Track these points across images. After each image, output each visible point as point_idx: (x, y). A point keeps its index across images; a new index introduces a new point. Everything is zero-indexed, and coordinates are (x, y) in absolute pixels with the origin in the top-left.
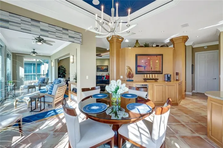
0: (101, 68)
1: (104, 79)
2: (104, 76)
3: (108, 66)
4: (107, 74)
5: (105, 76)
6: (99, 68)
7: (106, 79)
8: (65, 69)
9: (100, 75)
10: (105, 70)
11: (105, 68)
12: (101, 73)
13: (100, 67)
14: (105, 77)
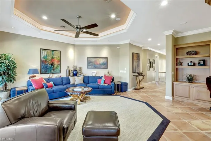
0: (95, 61)
1: (102, 83)
2: (100, 78)
3: (107, 58)
4: (106, 72)
5: (102, 77)
6: (91, 62)
7: (104, 83)
8: (13, 62)
9: (94, 75)
10: (102, 66)
11: (102, 61)
12: (95, 72)
13: (93, 60)
14: (103, 79)
